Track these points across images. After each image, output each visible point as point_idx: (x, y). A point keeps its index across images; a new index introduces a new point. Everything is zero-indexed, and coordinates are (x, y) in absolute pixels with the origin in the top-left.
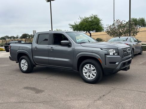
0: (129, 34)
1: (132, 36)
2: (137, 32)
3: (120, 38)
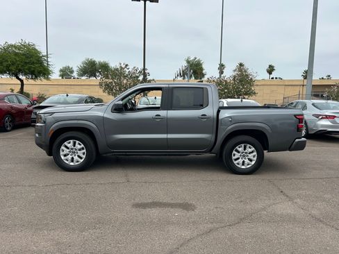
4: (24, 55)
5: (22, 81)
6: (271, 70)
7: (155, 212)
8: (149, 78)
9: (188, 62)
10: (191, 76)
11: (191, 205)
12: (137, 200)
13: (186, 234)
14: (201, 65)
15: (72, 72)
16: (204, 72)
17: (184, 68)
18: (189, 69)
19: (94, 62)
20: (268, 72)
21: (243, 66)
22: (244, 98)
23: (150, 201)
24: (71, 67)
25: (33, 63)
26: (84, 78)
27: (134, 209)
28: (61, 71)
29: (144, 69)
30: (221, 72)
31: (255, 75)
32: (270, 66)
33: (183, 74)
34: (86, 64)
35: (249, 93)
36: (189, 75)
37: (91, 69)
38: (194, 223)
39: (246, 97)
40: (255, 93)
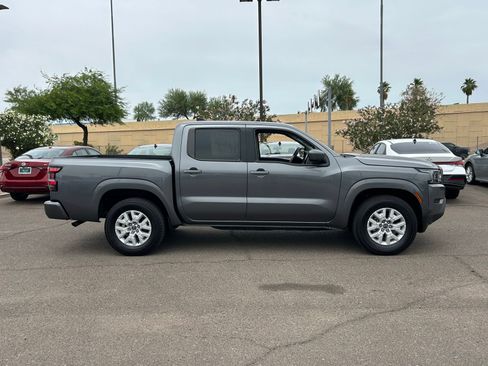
5: (85, 128)
6: (469, 86)
7: (289, 296)
8: (268, 114)
9: (327, 83)
10: (334, 106)
11: (338, 287)
12: (265, 281)
13: (333, 319)
14: (350, 85)
15: (152, 111)
16: (355, 97)
17: (322, 95)
18: (330, 95)
19: (183, 93)
20: (464, 90)
21: (420, 83)
22: (421, 137)
23: (282, 282)
24: (149, 103)
25: (101, 103)
26: (169, 119)
27: (262, 292)
28: (136, 109)
29: (261, 102)
30: (384, 97)
31: (439, 98)
32: (468, 82)
33: (321, 103)
34: (172, 97)
35: (428, 129)
36: (330, 104)
37: (179, 104)
38: (343, 307)
39: (424, 134)
40: (437, 128)
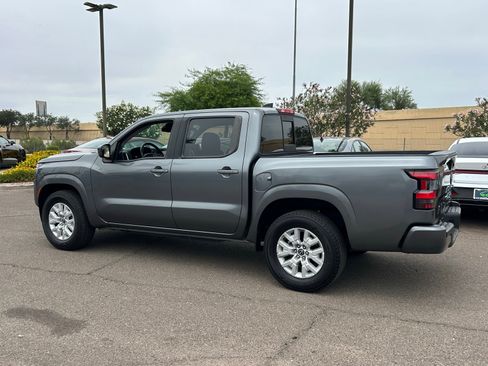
0: (343, 131)
1: (354, 135)
2: (367, 125)
3: (322, 140)
4: (226, 83)
